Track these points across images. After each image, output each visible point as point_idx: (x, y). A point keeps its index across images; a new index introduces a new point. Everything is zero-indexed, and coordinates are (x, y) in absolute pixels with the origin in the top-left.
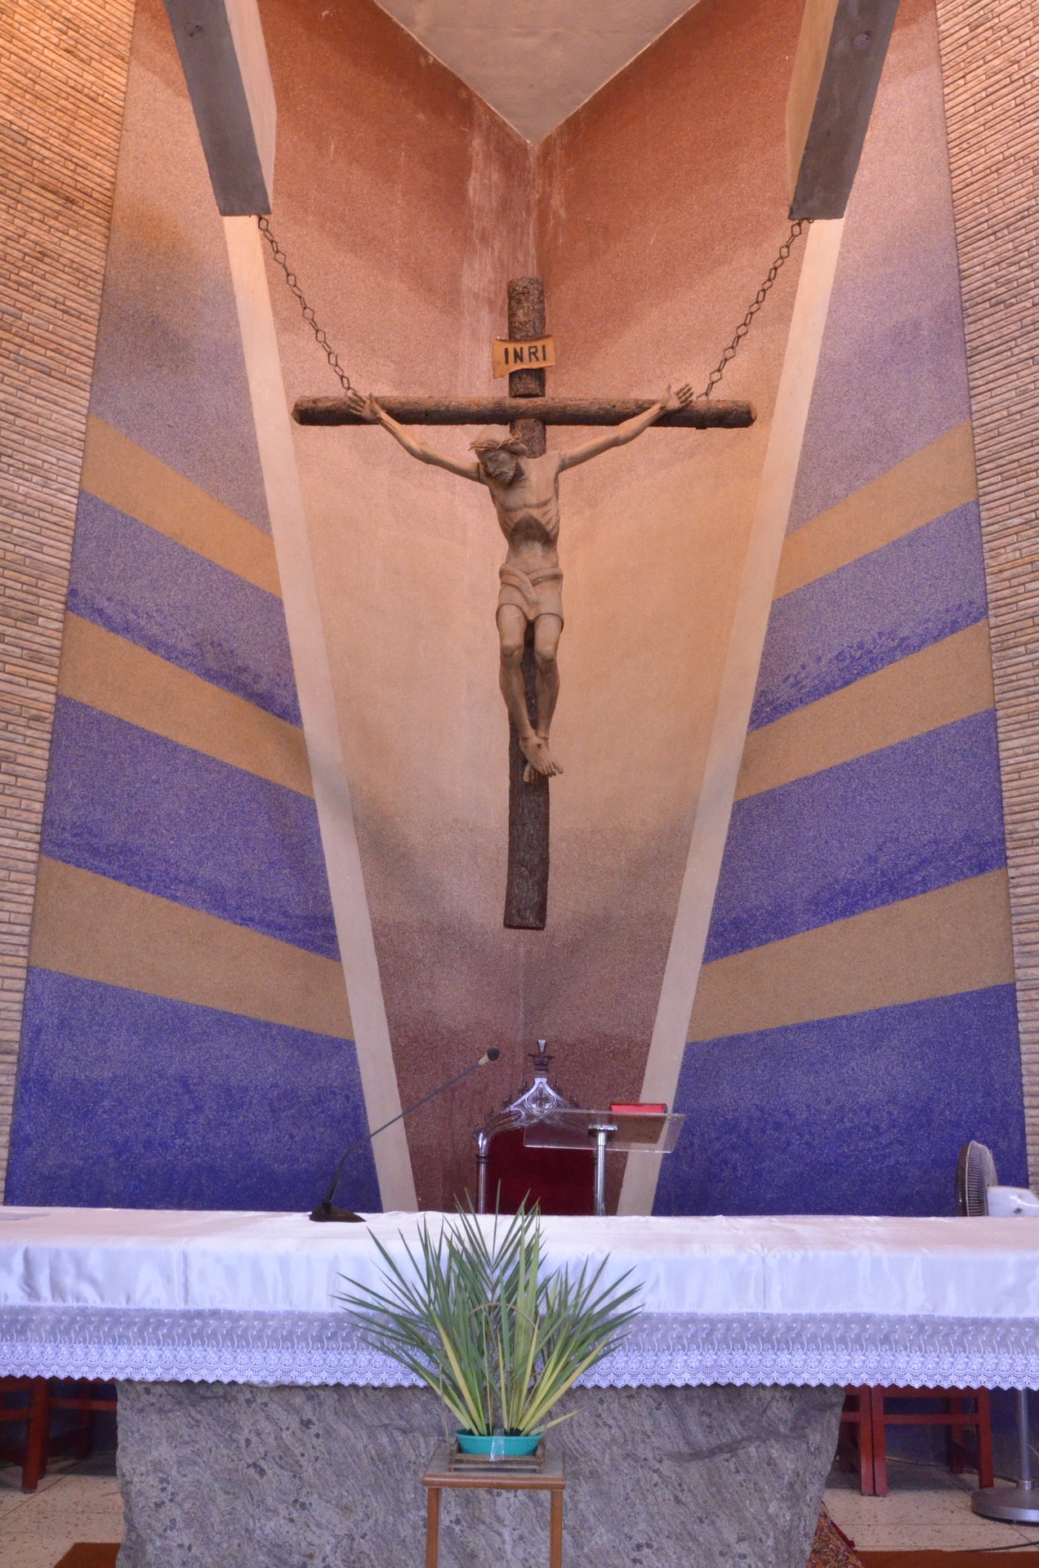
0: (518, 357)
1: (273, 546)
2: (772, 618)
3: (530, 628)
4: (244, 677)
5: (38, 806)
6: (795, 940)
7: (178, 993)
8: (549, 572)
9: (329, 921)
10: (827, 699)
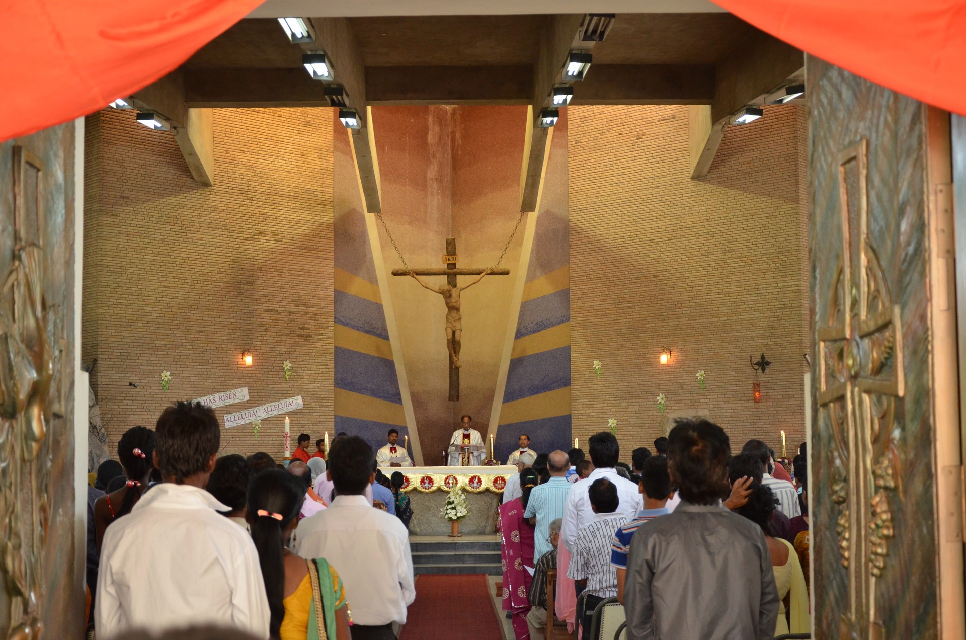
0: (449, 260)
1: (379, 290)
2: (521, 308)
3: (454, 333)
4: (375, 330)
5: (333, 376)
6: (525, 399)
7: (365, 418)
8: (458, 318)
9: (399, 394)
10: (534, 334)
